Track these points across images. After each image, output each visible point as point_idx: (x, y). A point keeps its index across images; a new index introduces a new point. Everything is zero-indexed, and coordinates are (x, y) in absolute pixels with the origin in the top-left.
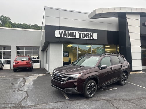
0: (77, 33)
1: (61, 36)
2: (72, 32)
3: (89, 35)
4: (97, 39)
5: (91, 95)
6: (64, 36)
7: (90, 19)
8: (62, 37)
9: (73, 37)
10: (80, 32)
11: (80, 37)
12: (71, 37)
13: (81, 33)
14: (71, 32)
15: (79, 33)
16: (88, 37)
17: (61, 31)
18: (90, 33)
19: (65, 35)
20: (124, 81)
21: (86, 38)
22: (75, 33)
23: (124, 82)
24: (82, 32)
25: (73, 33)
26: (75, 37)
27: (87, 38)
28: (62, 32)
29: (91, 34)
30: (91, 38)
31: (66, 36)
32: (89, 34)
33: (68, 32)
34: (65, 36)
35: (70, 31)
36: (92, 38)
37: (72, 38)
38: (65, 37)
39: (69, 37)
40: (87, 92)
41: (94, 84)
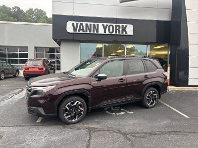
0: (100, 25)
1: (75, 30)
2: (92, 23)
3: (119, 28)
4: (132, 34)
5: (73, 120)
6: (79, 31)
7: (120, 2)
8: (77, 32)
9: (94, 31)
10: (105, 24)
11: (105, 32)
12: (90, 31)
13: (107, 25)
14: (91, 25)
15: (103, 25)
16: (118, 31)
17: (75, 23)
18: (121, 25)
19: (81, 28)
20: (152, 101)
21: (114, 33)
22: (98, 25)
23: (152, 104)
24: (109, 24)
25: (94, 25)
26: (97, 31)
27: (116, 32)
28: (77, 24)
29: (123, 26)
30: (122, 33)
31: (83, 30)
32: (119, 26)
33: (87, 25)
34: (81, 30)
35: (89, 23)
36: (124, 34)
37: (92, 33)
38: (81, 32)
39: (88, 32)
40: (65, 115)
41: (80, 103)
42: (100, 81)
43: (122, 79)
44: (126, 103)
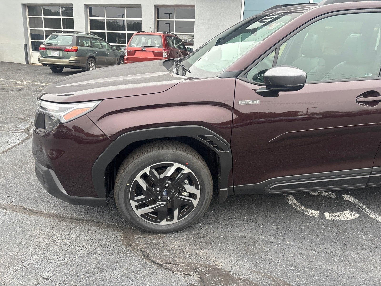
5: (164, 223)
40: (133, 204)
41: (186, 170)
42: (275, 94)
43: (372, 93)
44: (371, 185)
